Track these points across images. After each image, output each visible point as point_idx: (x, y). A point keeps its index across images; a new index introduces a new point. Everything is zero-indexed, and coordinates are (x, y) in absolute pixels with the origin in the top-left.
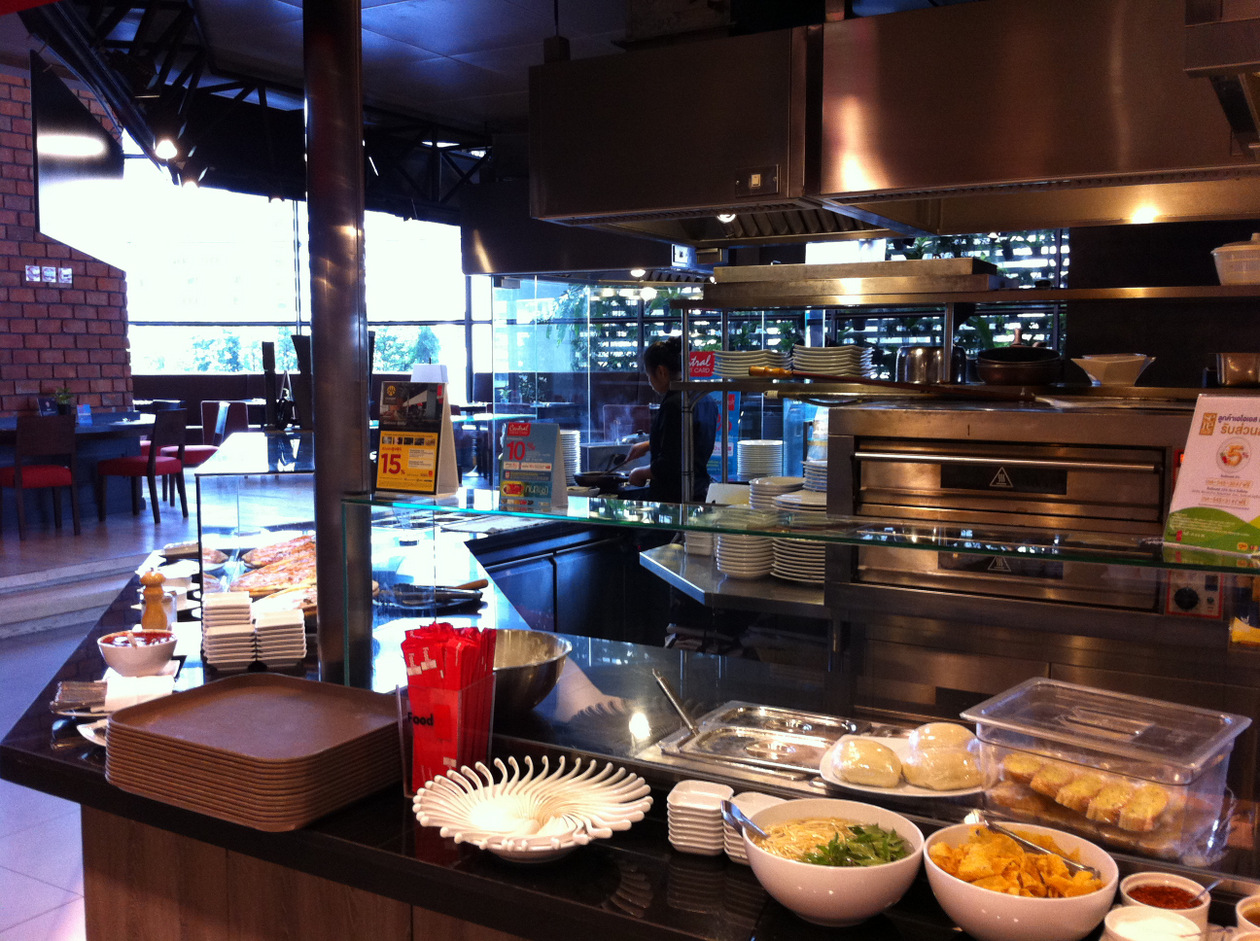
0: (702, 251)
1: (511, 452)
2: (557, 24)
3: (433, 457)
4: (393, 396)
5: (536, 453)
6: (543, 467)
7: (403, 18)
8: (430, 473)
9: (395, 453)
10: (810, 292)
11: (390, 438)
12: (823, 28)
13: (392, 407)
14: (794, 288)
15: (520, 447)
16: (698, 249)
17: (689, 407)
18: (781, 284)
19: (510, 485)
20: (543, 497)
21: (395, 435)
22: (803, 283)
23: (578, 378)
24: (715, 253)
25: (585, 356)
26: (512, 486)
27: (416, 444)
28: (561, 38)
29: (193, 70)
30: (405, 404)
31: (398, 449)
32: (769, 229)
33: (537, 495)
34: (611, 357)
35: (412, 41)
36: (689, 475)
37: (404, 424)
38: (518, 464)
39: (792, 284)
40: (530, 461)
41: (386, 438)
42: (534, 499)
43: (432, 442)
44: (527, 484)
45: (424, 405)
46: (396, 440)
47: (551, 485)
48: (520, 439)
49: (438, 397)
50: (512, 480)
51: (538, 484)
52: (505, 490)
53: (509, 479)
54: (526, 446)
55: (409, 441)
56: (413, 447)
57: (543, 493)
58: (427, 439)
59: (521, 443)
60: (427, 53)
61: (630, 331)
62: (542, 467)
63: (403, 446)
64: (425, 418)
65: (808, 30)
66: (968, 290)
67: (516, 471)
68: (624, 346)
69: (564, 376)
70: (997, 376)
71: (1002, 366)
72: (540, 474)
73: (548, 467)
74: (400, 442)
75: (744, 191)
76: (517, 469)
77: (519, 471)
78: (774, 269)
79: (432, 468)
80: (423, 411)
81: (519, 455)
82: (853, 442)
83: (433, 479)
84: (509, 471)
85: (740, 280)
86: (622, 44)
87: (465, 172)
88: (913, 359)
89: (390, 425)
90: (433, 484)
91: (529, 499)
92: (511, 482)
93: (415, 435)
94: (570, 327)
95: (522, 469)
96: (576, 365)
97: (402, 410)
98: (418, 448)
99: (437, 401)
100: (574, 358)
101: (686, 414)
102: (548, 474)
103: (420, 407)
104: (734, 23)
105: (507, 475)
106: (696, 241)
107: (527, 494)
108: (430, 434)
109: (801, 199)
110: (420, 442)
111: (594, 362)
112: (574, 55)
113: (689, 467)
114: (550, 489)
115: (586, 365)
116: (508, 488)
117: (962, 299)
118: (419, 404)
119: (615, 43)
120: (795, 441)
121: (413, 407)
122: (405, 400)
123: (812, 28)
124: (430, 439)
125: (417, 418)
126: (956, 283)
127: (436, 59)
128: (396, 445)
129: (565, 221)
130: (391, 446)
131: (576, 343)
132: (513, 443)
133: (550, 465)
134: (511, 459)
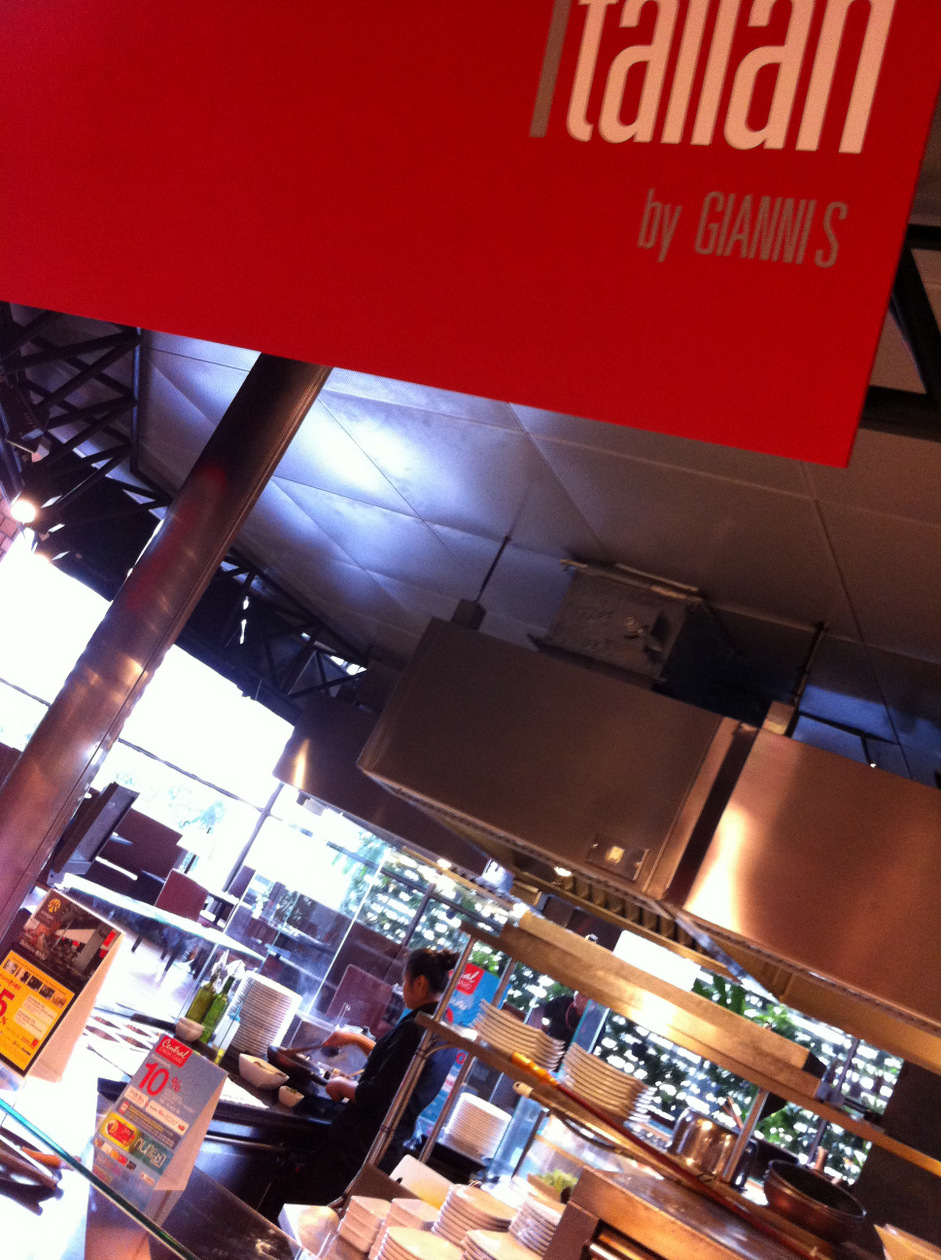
0: (519, 884)
1: (146, 1078)
2: (482, 591)
3: (51, 1023)
4: (52, 914)
5: (176, 1098)
6: (175, 1123)
7: (338, 513)
8: (35, 1042)
9: (11, 989)
10: (616, 994)
11: (16, 966)
12: (757, 732)
13: (43, 927)
14: (600, 979)
15: (161, 1077)
16: (517, 879)
17: (426, 1052)
18: (589, 967)
19: (119, 1123)
20: (153, 1167)
21: (26, 966)
22: (612, 979)
23: (341, 921)
24: (531, 893)
25: (359, 899)
26: (121, 1126)
27: (42, 993)
28: (479, 607)
29: (114, 455)
30: (60, 933)
31: (16, 986)
32: (600, 899)
33: (146, 1160)
34: (383, 915)
35: (338, 538)
36: (388, 1133)
37: (43, 957)
38: (146, 1098)
39: (601, 973)
40: (164, 1105)
41: (11, 964)
42: (139, 1163)
43: (62, 1002)
44: (142, 1135)
45: (81, 946)
46: (21, 974)
47: (172, 1155)
48: (167, 1065)
49: (103, 947)
50: (127, 1117)
51: (157, 1145)
52: (109, 1127)
53: (123, 1114)
54: (169, 1082)
55: (35, 984)
56: (34, 994)
57: (154, 1161)
58: (57, 995)
59: (164, 1070)
60: (347, 557)
61: (414, 900)
62: (173, 1122)
63: (24, 986)
64: (71, 964)
65: (739, 727)
66: (792, 1085)
67: (138, 1108)
68: (401, 910)
69: (328, 911)
70: (784, 1204)
71: (794, 1196)
72: (167, 1131)
73: (182, 1128)
74: (24, 979)
75: (597, 857)
76: (142, 1106)
77: (142, 1111)
78: (586, 945)
79: (41, 1038)
80: (75, 955)
81: (154, 1087)
82: (595, 1225)
83: (33, 1052)
84: (129, 1103)
85: (546, 938)
86: (536, 641)
87: (329, 680)
88: (697, 1130)
89: (26, 949)
90: (30, 1059)
91: (132, 1158)
92: (123, 1120)
93: (47, 980)
94: (359, 865)
95: (148, 1110)
96: (346, 905)
97: (51, 938)
98: (40, 999)
99: (99, 950)
100: (348, 896)
101: (419, 1059)
102: (176, 1138)
103: (74, 947)
104: (663, 680)
105: (124, 1107)
106: (518, 870)
107: (134, 1151)
108: (65, 989)
109: (657, 902)
110: (47, 993)
111: (364, 911)
112: (485, 628)
113: (392, 1124)
114: (167, 1161)
115: (356, 909)
116: (115, 1127)
117: (778, 1092)
118: (76, 942)
119: (529, 636)
120: (523, 1126)
121: (66, 942)
122: (63, 926)
123: (747, 727)
124: (61, 997)
125: (62, 959)
126: (781, 1070)
127: (350, 566)
128: (17, 979)
129: (392, 788)
130: (11, 977)
131: (357, 882)
132: (156, 1065)
133: (186, 1126)
134: (141, 1086)
